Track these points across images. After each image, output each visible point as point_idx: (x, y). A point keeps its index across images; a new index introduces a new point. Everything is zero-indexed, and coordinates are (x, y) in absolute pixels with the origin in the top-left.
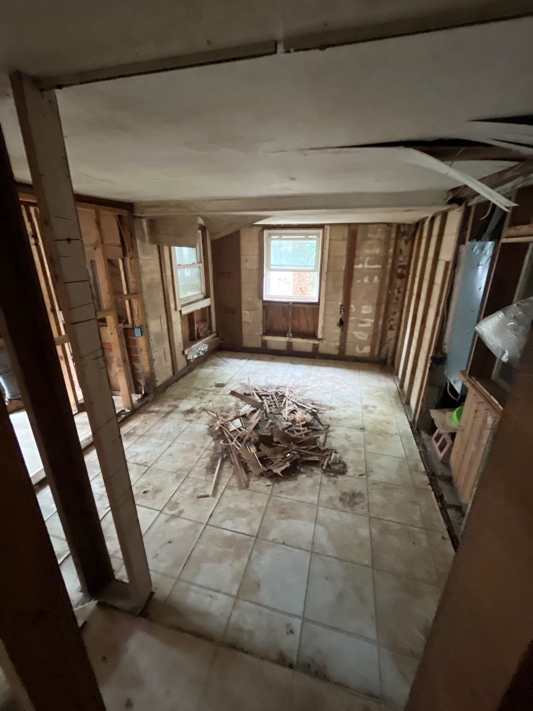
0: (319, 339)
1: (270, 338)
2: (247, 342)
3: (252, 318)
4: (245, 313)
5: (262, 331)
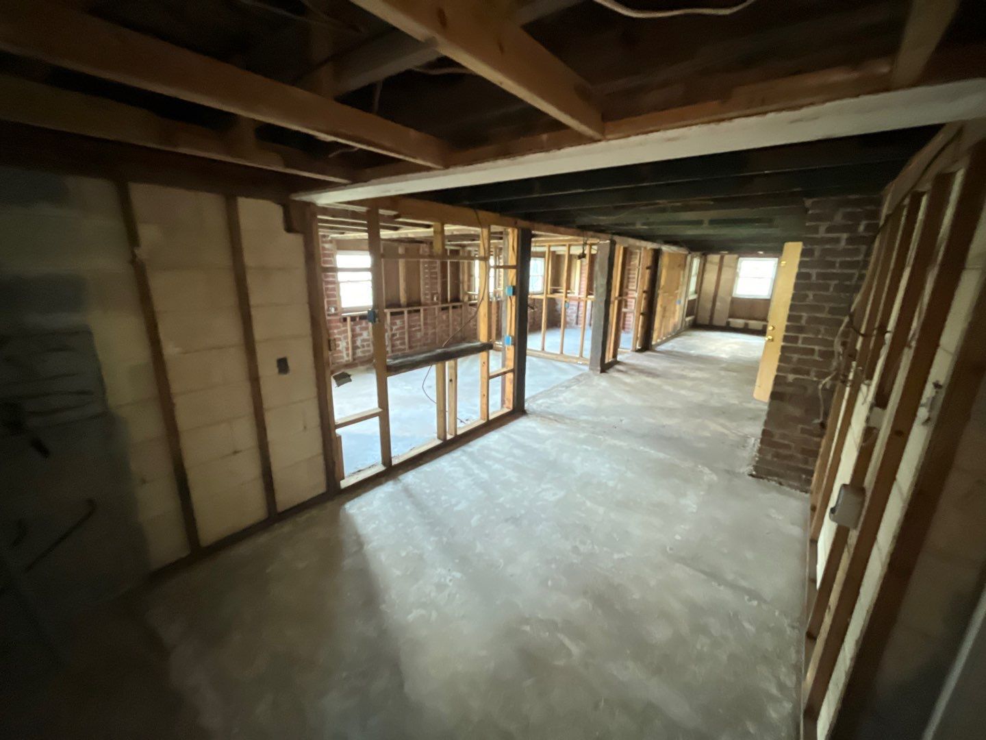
1: (731, 320)
2: (716, 322)
3: (722, 307)
4: (718, 304)
5: (727, 315)
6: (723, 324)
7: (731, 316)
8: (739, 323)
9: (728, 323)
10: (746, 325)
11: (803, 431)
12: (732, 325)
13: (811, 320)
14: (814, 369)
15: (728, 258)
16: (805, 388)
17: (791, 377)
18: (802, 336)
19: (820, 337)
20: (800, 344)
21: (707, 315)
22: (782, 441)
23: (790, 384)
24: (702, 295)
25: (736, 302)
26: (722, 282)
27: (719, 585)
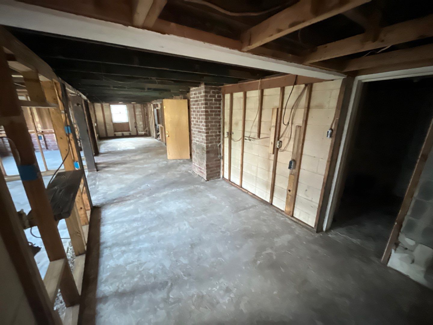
0: (131, 132)
1: (116, 133)
2: (109, 135)
3: (110, 128)
4: (107, 127)
5: (113, 132)
6: (113, 135)
7: (115, 131)
8: (119, 134)
9: (115, 135)
10: (123, 134)
11: (216, 161)
12: (117, 135)
13: (212, 126)
14: (214, 141)
15: (105, 105)
16: (213, 147)
17: (210, 145)
18: (210, 131)
19: (214, 130)
20: (210, 134)
21: (104, 133)
22: (211, 166)
23: (210, 147)
24: (98, 123)
25: (115, 124)
26: (106, 116)
27: (249, 209)
